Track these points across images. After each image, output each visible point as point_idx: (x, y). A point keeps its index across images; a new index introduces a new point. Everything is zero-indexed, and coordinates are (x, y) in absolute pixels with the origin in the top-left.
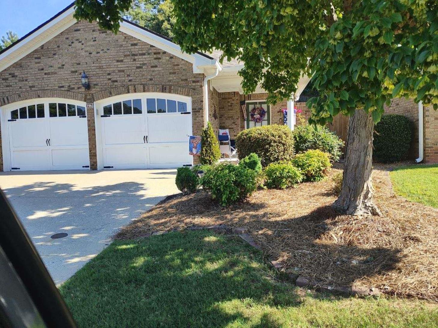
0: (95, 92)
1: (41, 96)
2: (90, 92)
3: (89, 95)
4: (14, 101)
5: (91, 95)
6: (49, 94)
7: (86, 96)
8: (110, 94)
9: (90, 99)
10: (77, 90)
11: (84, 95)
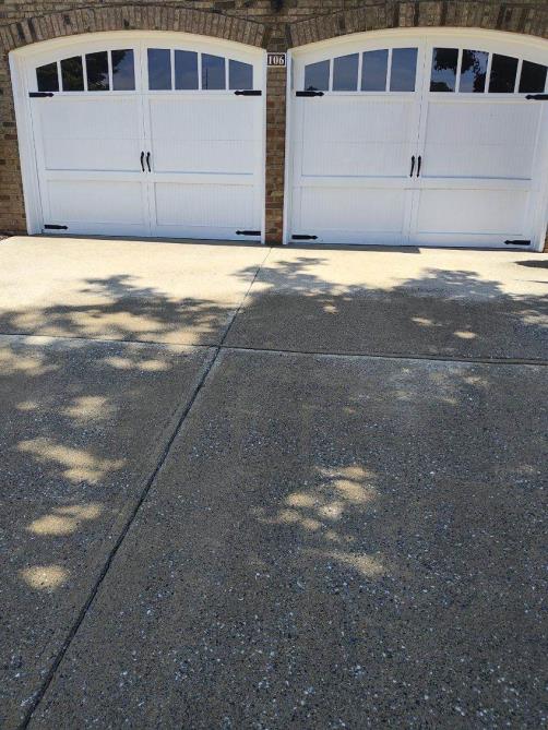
0: (296, 18)
1: (131, 24)
2: (280, 19)
3: (278, 29)
4: (52, 35)
5: (282, 27)
6: (158, 19)
7: (268, 30)
8: (342, 29)
9: (278, 40)
10: (241, 12)
11: (262, 28)
